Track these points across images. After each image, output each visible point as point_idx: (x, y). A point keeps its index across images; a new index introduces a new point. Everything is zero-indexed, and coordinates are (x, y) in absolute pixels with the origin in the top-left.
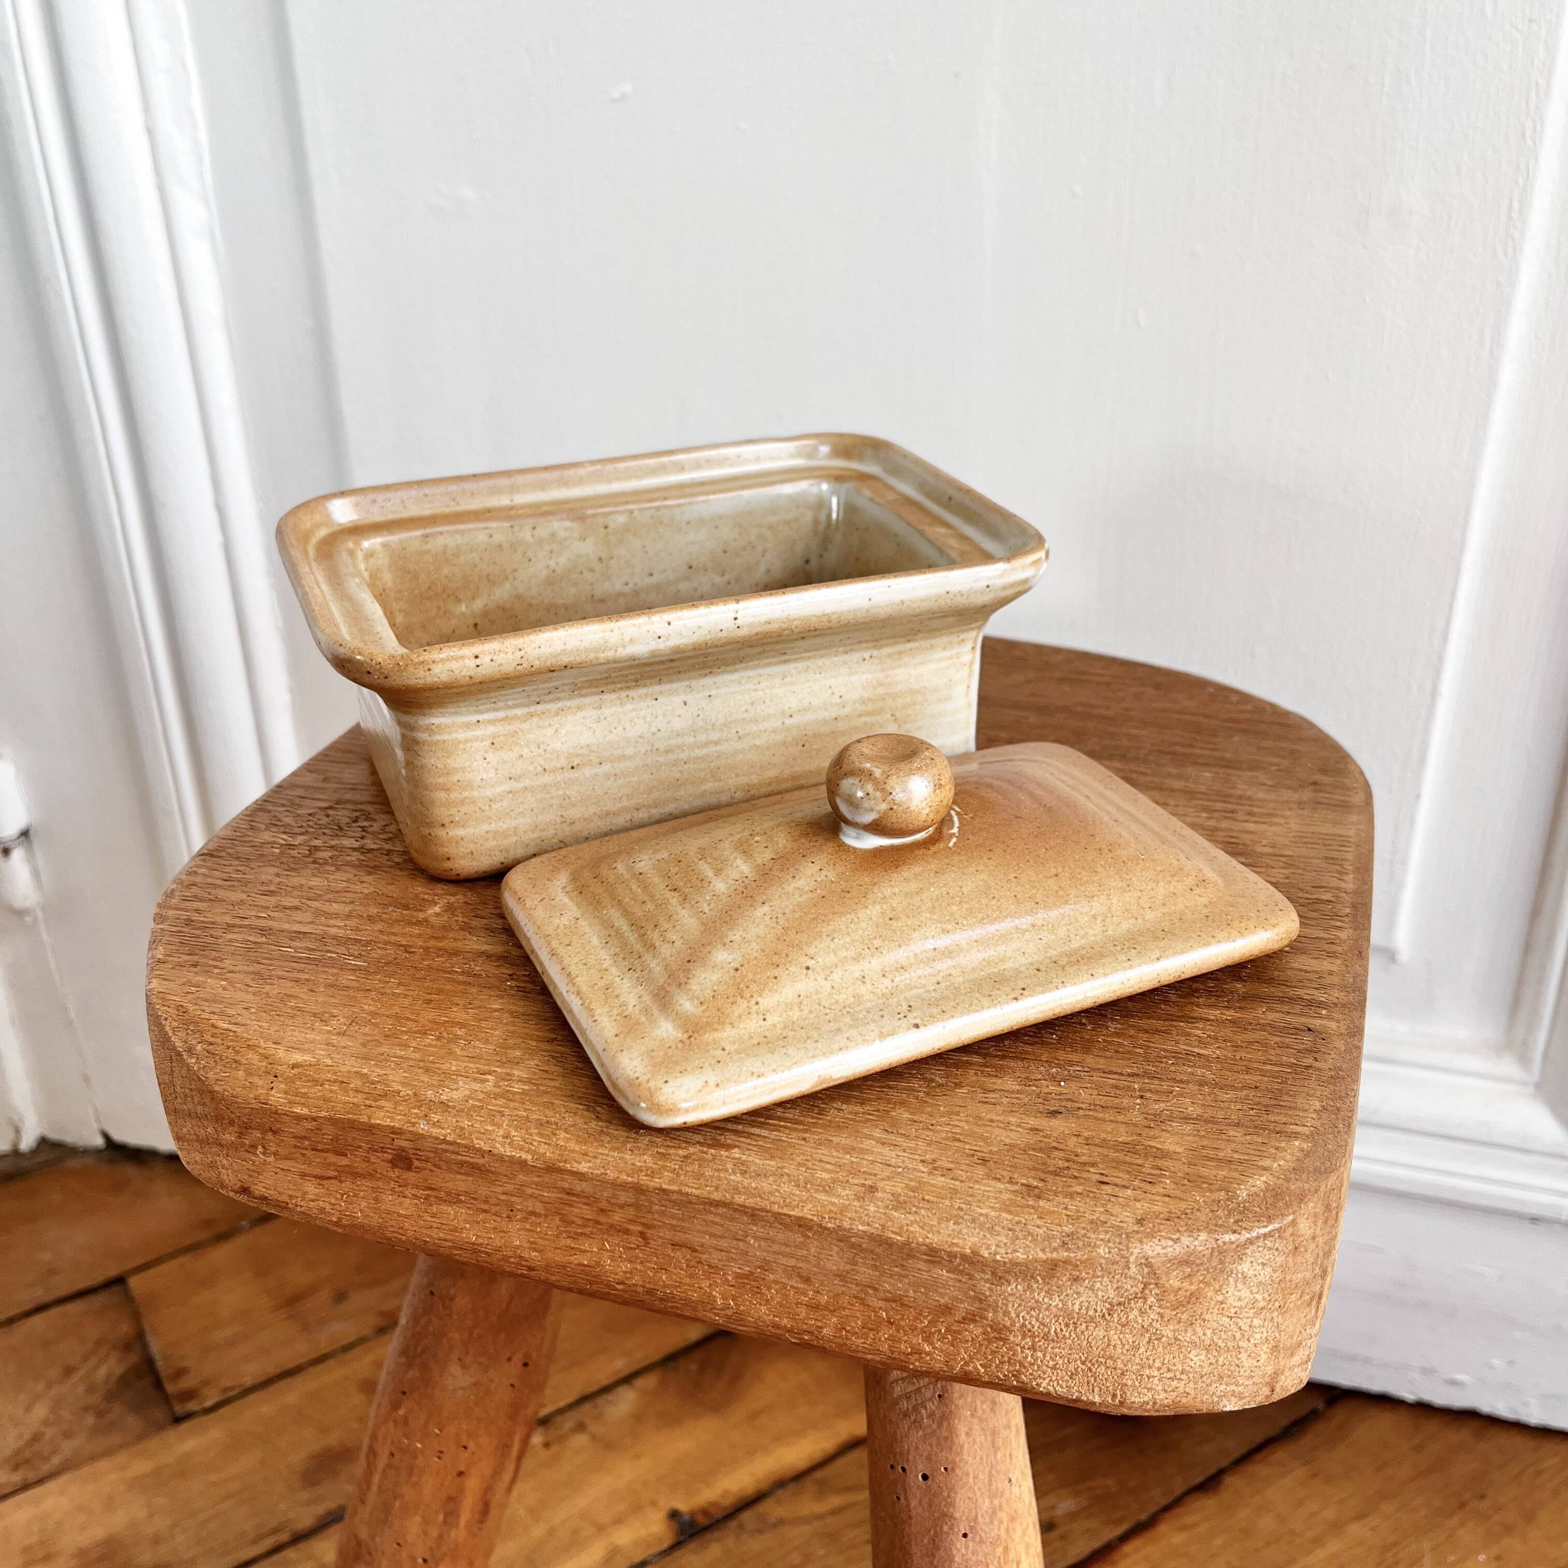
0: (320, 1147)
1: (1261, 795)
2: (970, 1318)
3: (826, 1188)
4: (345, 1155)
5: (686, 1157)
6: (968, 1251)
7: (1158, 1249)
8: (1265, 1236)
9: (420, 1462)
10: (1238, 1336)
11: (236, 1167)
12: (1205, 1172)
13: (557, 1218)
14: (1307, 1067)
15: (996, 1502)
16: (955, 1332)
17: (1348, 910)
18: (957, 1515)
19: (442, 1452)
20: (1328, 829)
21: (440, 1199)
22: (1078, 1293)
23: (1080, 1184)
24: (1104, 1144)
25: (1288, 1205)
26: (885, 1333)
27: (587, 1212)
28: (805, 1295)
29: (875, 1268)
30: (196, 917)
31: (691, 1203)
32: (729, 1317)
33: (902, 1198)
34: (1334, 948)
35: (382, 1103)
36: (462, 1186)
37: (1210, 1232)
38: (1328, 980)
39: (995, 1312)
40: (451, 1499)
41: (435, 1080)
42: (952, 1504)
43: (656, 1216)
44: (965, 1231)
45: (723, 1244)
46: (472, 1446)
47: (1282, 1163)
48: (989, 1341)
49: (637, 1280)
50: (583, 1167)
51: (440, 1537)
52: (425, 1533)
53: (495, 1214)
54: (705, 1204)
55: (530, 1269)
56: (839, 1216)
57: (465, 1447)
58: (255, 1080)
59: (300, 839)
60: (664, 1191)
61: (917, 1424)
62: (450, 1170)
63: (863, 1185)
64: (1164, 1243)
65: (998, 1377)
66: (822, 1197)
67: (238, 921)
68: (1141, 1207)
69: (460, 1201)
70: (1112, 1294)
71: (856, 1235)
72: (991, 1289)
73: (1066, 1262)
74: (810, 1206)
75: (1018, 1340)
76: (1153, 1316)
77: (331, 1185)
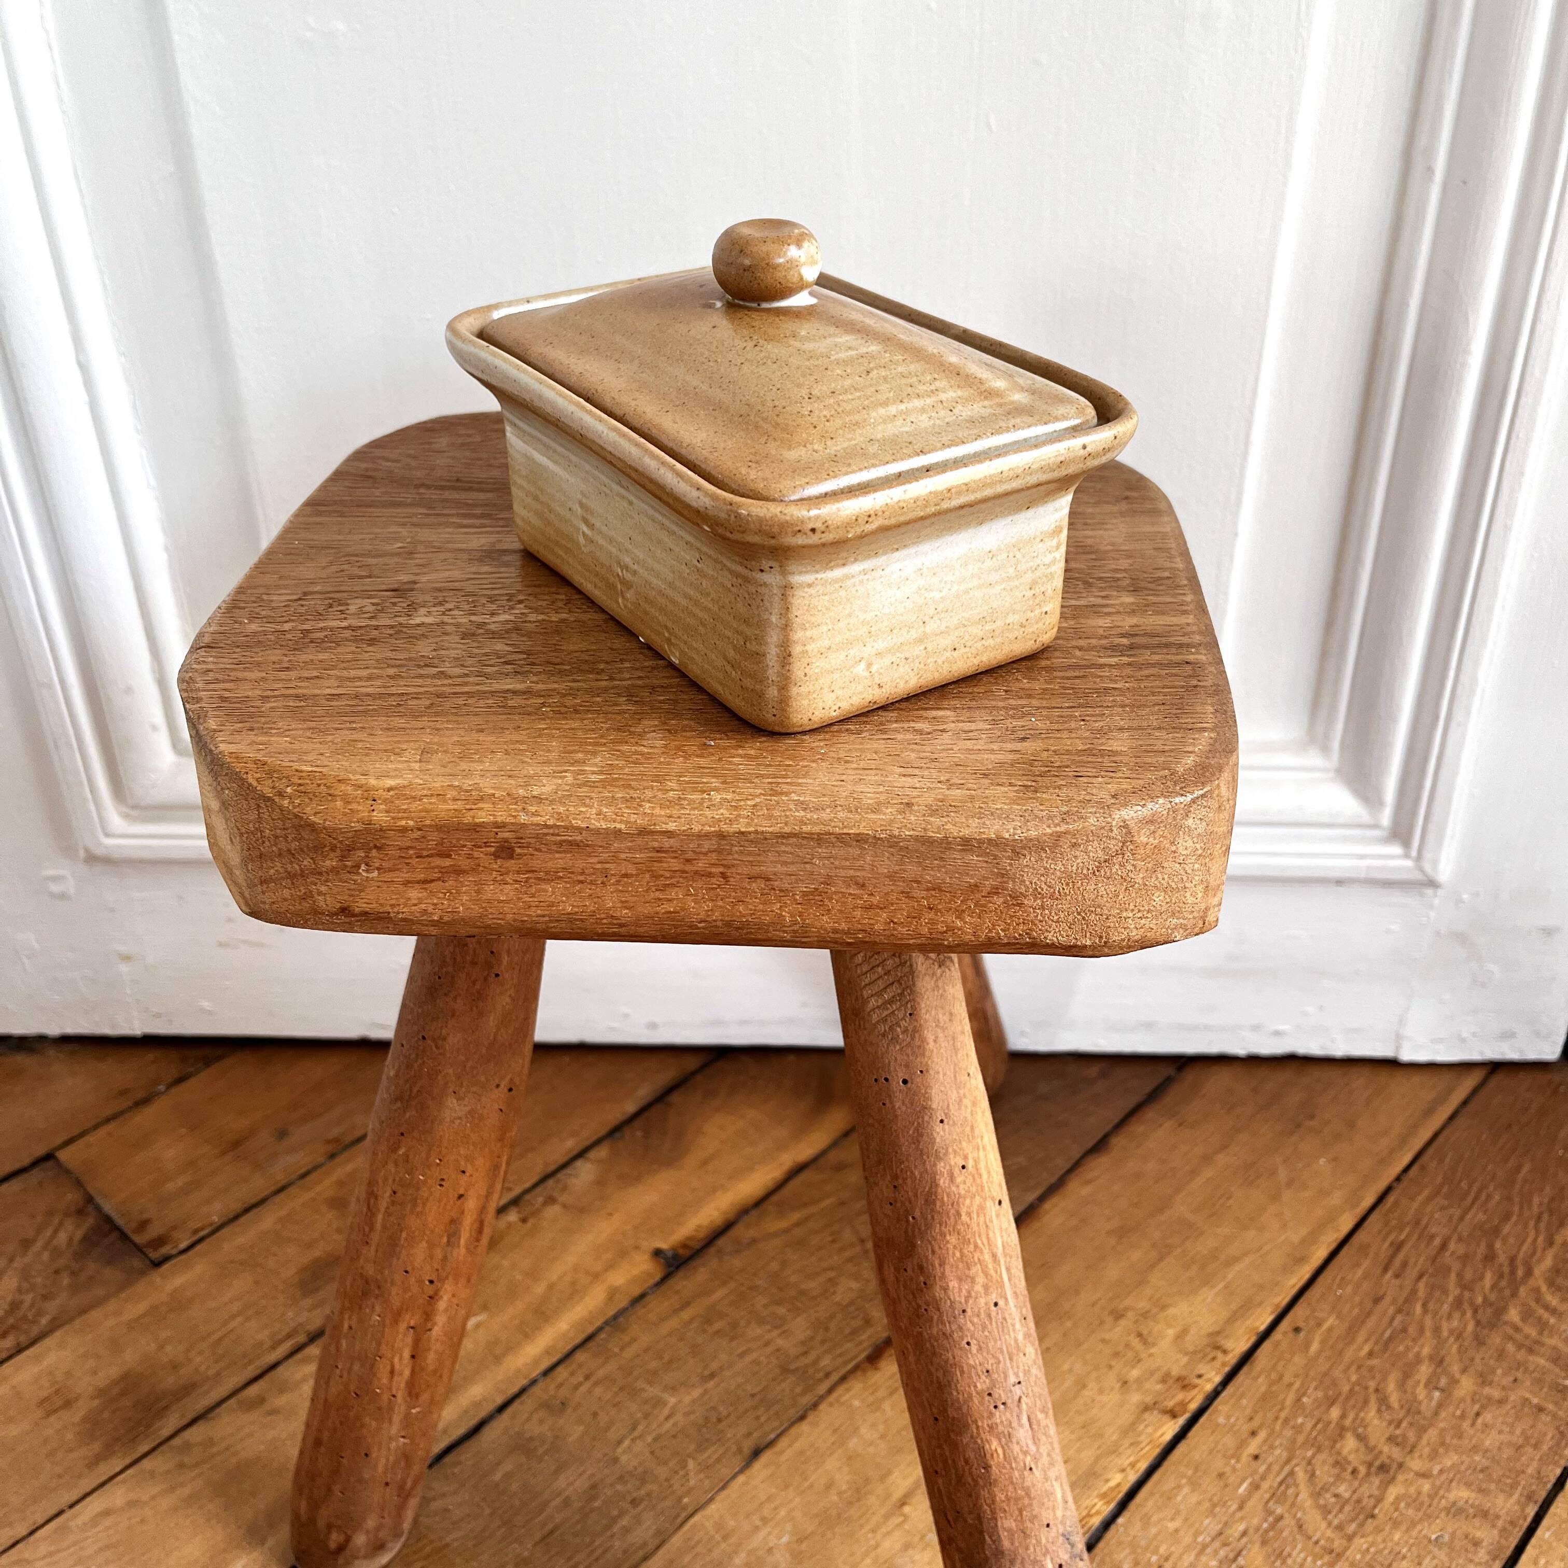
0: (425, 853)
1: (1090, 510)
2: (995, 892)
3: (874, 810)
4: (449, 856)
5: (754, 805)
6: (993, 836)
7: (1132, 814)
8: (1203, 796)
9: (424, 1192)
10: (1185, 878)
11: (335, 890)
12: (1148, 760)
13: (647, 876)
14: (1195, 686)
15: (962, 1092)
16: (983, 906)
17: (1185, 582)
18: (934, 1106)
19: (443, 1180)
20: (1148, 529)
21: (539, 879)
22: (1076, 857)
23: (1062, 780)
24: (1068, 752)
25: (1213, 774)
26: (925, 918)
27: (675, 865)
28: (861, 898)
29: (919, 864)
30: (227, 694)
31: (766, 839)
32: (795, 932)
33: (934, 808)
34: (1185, 608)
35: (481, 805)
36: (561, 863)
37: (1165, 797)
38: (1189, 629)
39: (1014, 882)
40: (453, 1221)
41: (520, 782)
42: (930, 1099)
43: (736, 856)
44: (988, 822)
45: (792, 869)
46: (469, 1169)
47: (1200, 747)
48: (1008, 907)
49: (717, 915)
50: (672, 826)
51: (445, 1259)
52: (431, 1257)
53: (591, 883)
54: (778, 837)
55: (621, 926)
56: (888, 828)
57: (464, 1172)
58: (354, 806)
59: (287, 627)
60: (743, 833)
61: (895, 1040)
62: (550, 851)
63: (901, 803)
64: (1136, 808)
65: (1015, 938)
66: (873, 816)
67: (269, 693)
68: (1112, 788)
69: (559, 878)
70: (1100, 854)
71: (904, 840)
72: (1011, 865)
73: (1067, 833)
74: (864, 824)
75: (1031, 903)
76: (1129, 867)
77: (433, 886)
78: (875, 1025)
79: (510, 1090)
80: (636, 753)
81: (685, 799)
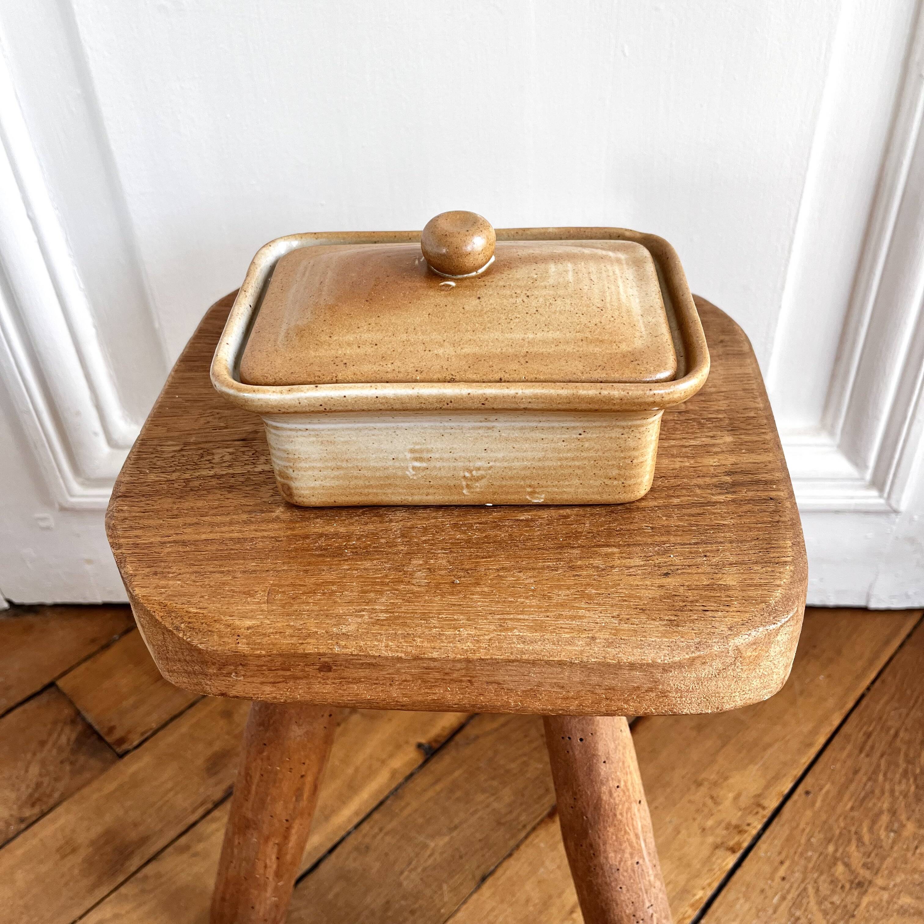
0: (273, 668)
2: (650, 690)
3: (570, 642)
4: (289, 670)
5: (490, 639)
6: (650, 661)
7: (742, 641)
8: (787, 621)
9: (280, 776)
10: (773, 668)
11: (216, 684)
12: (750, 593)
13: (420, 681)
14: (778, 522)
15: (617, 742)
16: (641, 697)
18: (600, 754)
19: (291, 769)
20: (738, 371)
21: (348, 682)
22: (704, 669)
23: (695, 614)
24: (697, 588)
25: (793, 603)
26: (604, 703)
27: (437, 675)
28: (561, 694)
29: (601, 676)
30: (139, 541)
31: (498, 663)
32: (517, 710)
33: (610, 641)
34: (767, 446)
35: (309, 640)
36: (363, 674)
37: (763, 626)
38: (770, 466)
39: (663, 685)
40: (298, 789)
41: (333, 621)
42: (597, 749)
43: (478, 672)
44: (646, 652)
45: (517, 679)
46: (307, 762)
47: (785, 580)
48: (659, 698)
49: (466, 701)
50: (435, 655)
51: (295, 808)
52: (286, 808)
53: (383, 684)
54: (506, 662)
56: (580, 656)
57: (304, 763)
58: (226, 639)
59: (174, 476)
60: (483, 659)
62: (355, 668)
63: (588, 637)
64: (744, 637)
66: (569, 648)
67: (166, 539)
68: (729, 621)
69: (361, 682)
70: (720, 665)
71: (591, 664)
72: (661, 676)
73: (699, 657)
74: (564, 654)
75: (674, 695)
76: (739, 670)
77: (281, 685)
79: (331, 715)
80: (409, 592)
81: (443, 635)
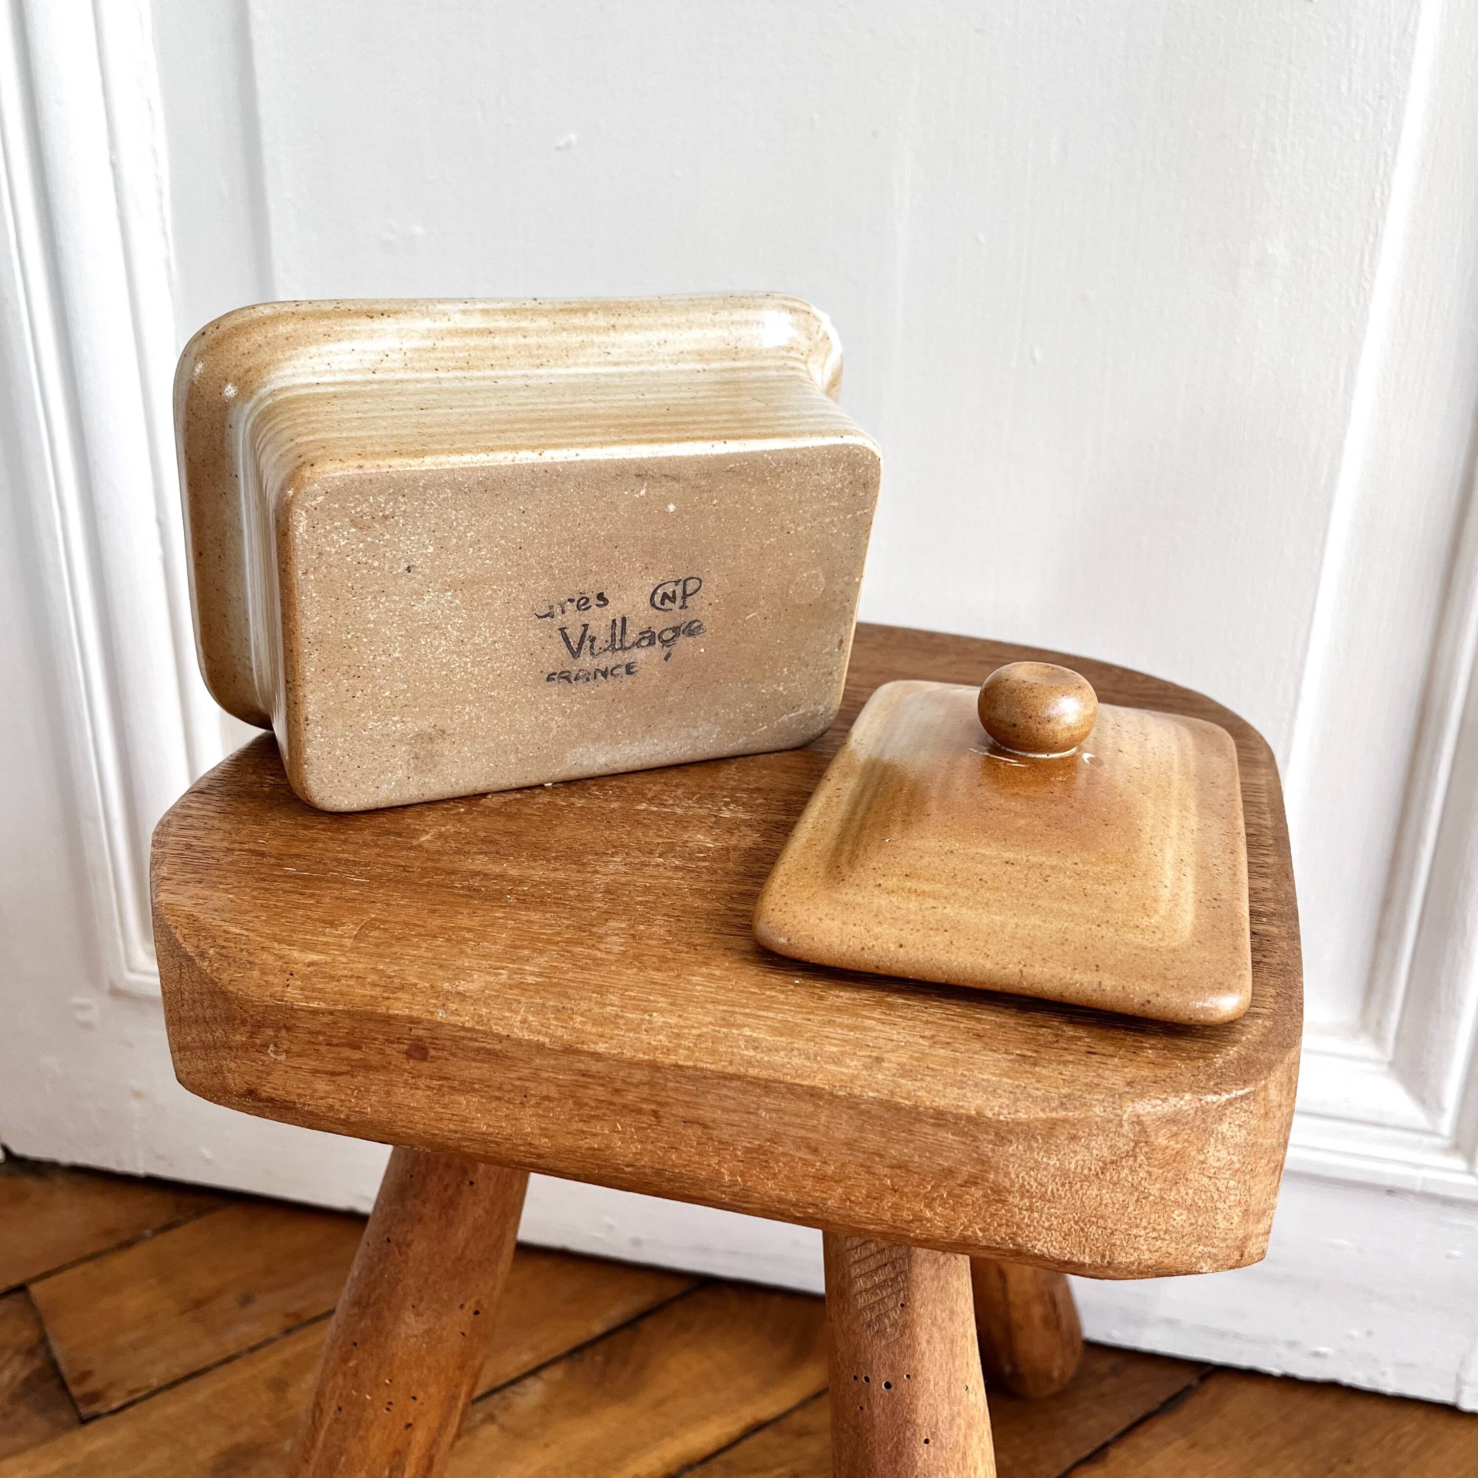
0: (335, 1041)
2: (973, 1181)
3: (836, 1060)
4: (359, 1048)
5: (699, 1036)
6: (973, 1112)
7: (1149, 1108)
8: (1243, 1098)
9: (370, 1414)
10: (1216, 1197)
11: (243, 1069)
13: (570, 1102)
15: (955, 1409)
16: (957, 1196)
17: (1271, 842)
18: (919, 1421)
19: (391, 1403)
21: (452, 1088)
22: (1075, 1152)
23: (1070, 1054)
25: (1259, 1072)
26: (889, 1201)
27: (601, 1093)
28: (813, 1166)
29: (883, 1134)
30: (195, 842)
31: (705, 1078)
32: (735, 1194)
33: (908, 1067)
34: (1264, 870)
35: (400, 995)
36: (476, 1073)
37: (1194, 1093)
38: (1264, 895)
39: (997, 1172)
40: (397, 1452)
41: (450, 974)
42: (914, 1411)
43: (671, 1093)
44: (969, 1095)
45: (735, 1118)
46: (421, 1395)
47: (1249, 1036)
48: (989, 1205)
49: (646, 1160)
50: (601, 1048)
53: (509, 1101)
54: (720, 1077)
55: (539, 1156)
56: (849, 1084)
57: (414, 1398)
58: (270, 978)
60: (680, 1067)
61: (881, 1333)
62: (466, 1058)
63: (870, 1057)
64: (1154, 1102)
65: (995, 1241)
66: (832, 1068)
67: (237, 846)
68: (1131, 1073)
69: (475, 1090)
70: (1106, 1152)
71: (866, 1102)
72: (993, 1150)
73: (1065, 1121)
74: (821, 1076)
75: (1017, 1201)
76: (1142, 1174)
77: (341, 1080)
78: (860, 1313)
79: (477, 1313)
80: (588, 957)
81: (622, 1017)
